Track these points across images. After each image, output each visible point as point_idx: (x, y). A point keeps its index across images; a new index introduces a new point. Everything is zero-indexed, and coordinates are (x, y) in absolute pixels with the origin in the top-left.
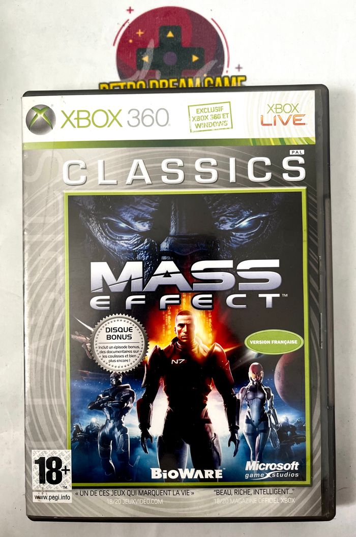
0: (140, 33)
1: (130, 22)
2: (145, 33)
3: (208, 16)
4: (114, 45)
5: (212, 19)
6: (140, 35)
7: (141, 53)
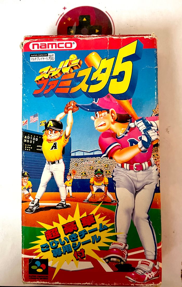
0: (69, 19)
1: (65, 14)
2: (72, 19)
3: (104, 10)
4: (56, 25)
5: (106, 12)
6: (69, 20)
7: (70, 29)
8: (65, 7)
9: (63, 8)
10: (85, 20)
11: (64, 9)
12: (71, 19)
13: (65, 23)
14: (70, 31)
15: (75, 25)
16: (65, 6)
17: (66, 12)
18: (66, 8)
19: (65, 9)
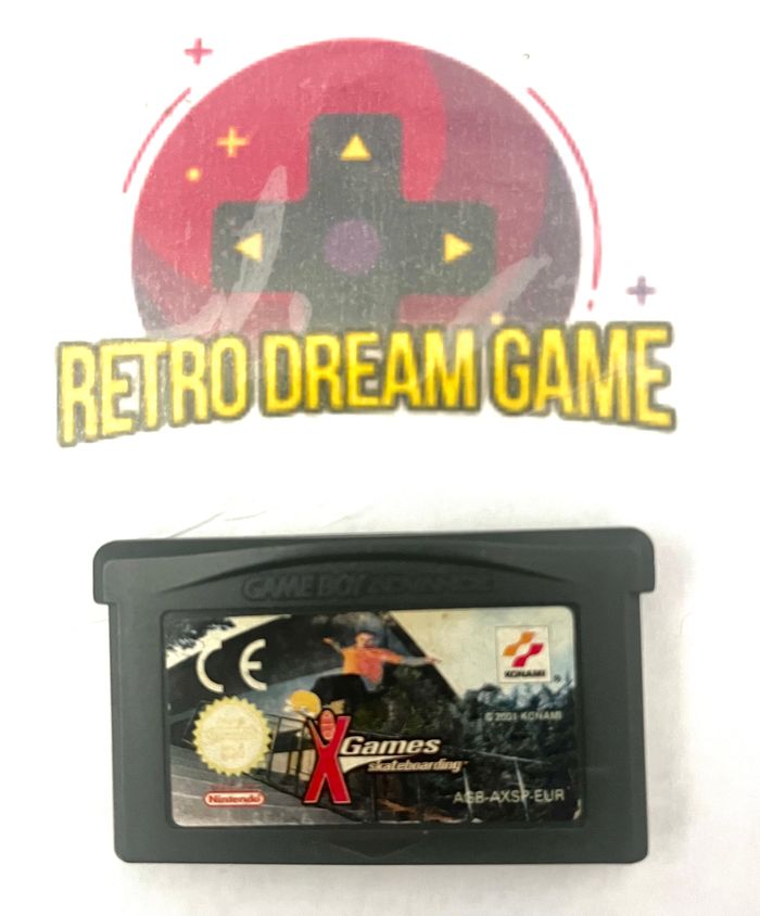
0: (232, 142)
1: (195, 98)
6: (231, 152)
7: (232, 223)
8: (199, 42)
9: (188, 52)
10: (356, 150)
11: (191, 59)
12: (242, 142)
13: (194, 174)
14: (237, 239)
15: (276, 191)
16: (198, 36)
17: (206, 80)
18: (208, 51)
19: (204, 58)
